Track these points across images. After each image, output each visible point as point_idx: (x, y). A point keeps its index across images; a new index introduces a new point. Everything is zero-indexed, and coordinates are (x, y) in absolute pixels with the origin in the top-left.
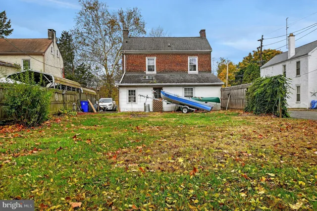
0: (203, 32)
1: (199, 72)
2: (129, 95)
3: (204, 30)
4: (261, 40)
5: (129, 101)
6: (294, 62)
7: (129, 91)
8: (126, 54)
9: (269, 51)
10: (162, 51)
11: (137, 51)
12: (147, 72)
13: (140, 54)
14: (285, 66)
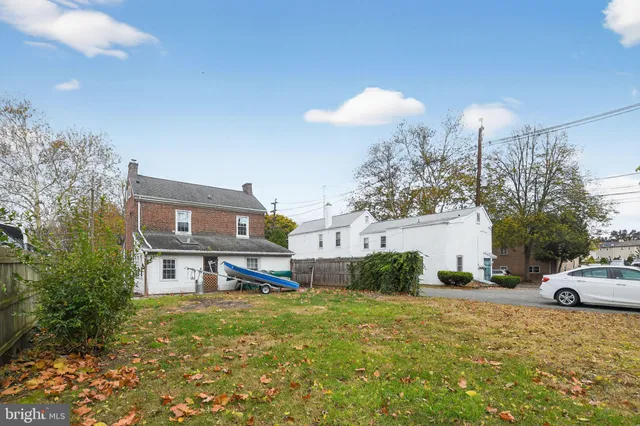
0: (247, 187)
1: (251, 236)
2: (165, 267)
3: (250, 184)
4: (275, 204)
5: (164, 277)
6: (334, 233)
7: (164, 261)
8: (141, 202)
9: (283, 217)
10: (202, 204)
11: (162, 200)
12: (177, 232)
13: (166, 204)
14: (321, 235)
